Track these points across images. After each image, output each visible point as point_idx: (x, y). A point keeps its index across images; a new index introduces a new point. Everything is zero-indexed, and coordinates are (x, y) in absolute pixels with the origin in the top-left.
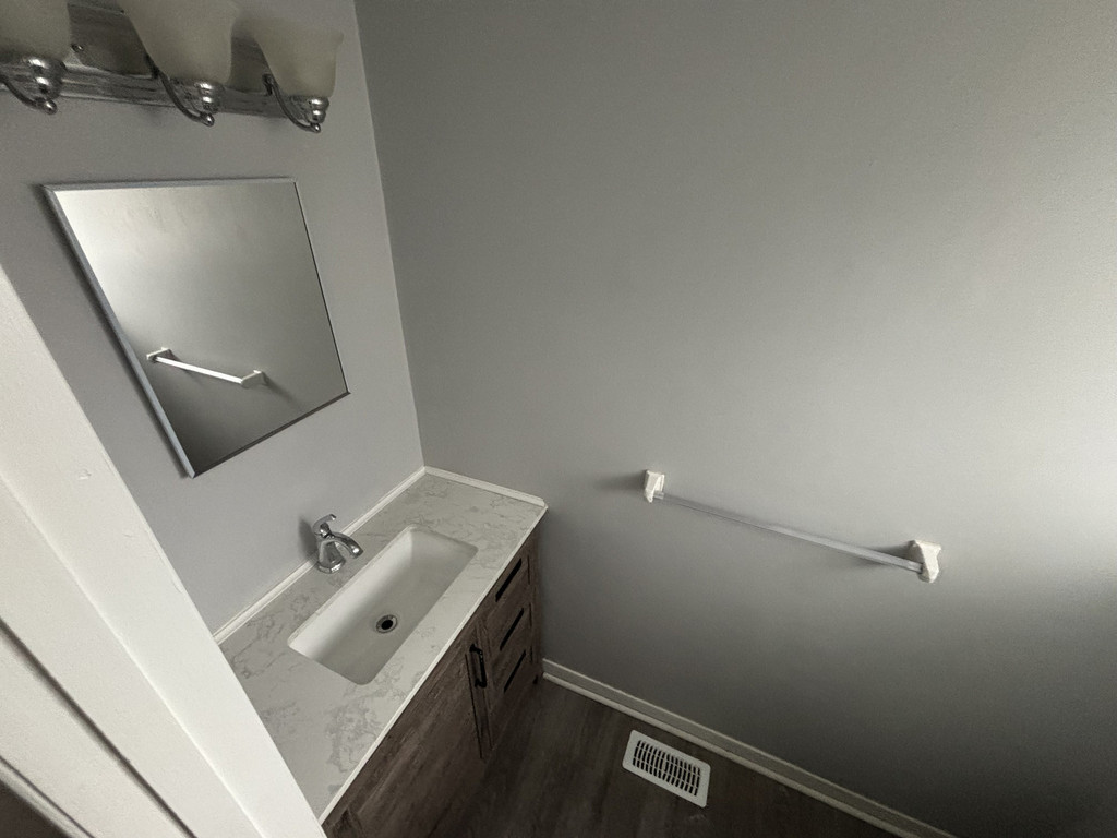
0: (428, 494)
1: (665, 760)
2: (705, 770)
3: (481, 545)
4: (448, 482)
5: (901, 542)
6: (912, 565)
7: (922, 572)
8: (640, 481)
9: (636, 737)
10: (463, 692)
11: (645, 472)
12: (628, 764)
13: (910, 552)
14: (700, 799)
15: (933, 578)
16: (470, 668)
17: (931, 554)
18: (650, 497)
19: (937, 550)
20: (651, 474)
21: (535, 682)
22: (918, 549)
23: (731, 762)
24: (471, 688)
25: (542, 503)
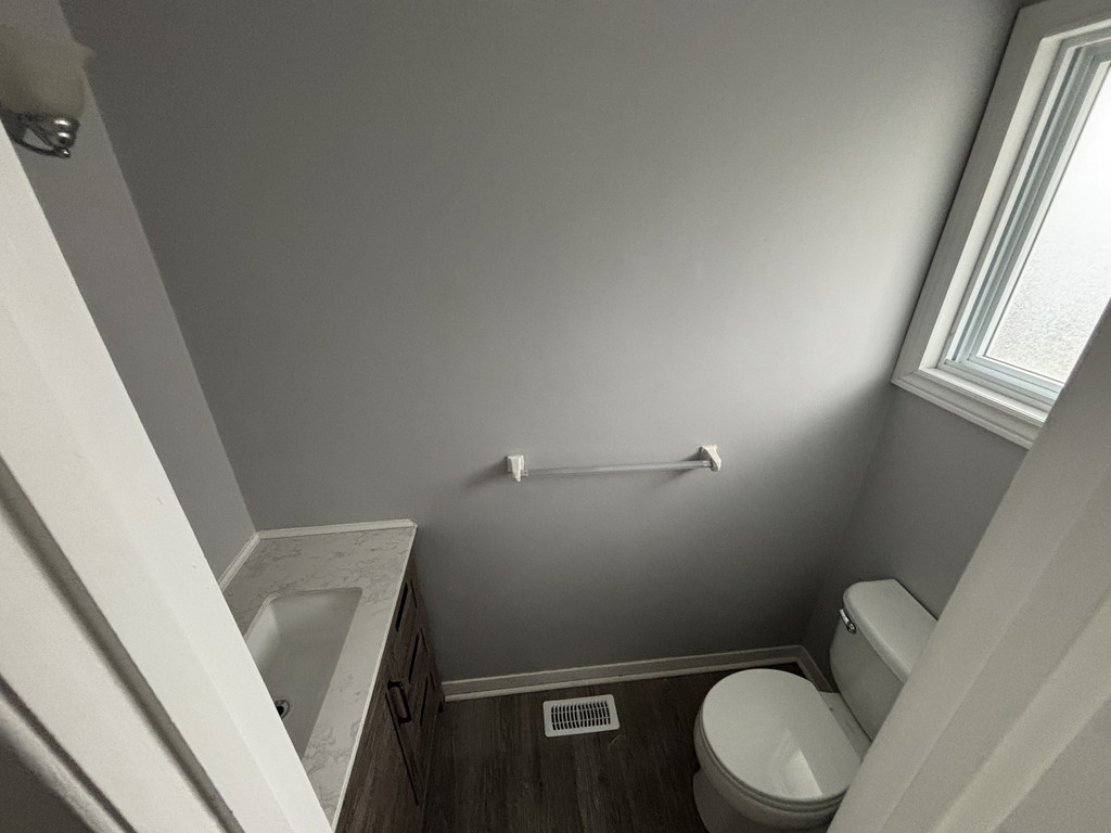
0: (276, 559)
1: (578, 710)
2: (610, 699)
3: (363, 584)
4: (295, 539)
5: (694, 451)
6: (706, 463)
7: (712, 466)
8: (504, 468)
9: (548, 706)
10: (391, 736)
11: (506, 458)
12: (550, 732)
13: (701, 455)
14: (614, 725)
15: (719, 466)
16: (392, 707)
17: (712, 450)
18: (518, 477)
19: (715, 448)
20: (512, 458)
21: (441, 709)
22: (706, 452)
23: (625, 683)
24: (396, 729)
25: (411, 524)
